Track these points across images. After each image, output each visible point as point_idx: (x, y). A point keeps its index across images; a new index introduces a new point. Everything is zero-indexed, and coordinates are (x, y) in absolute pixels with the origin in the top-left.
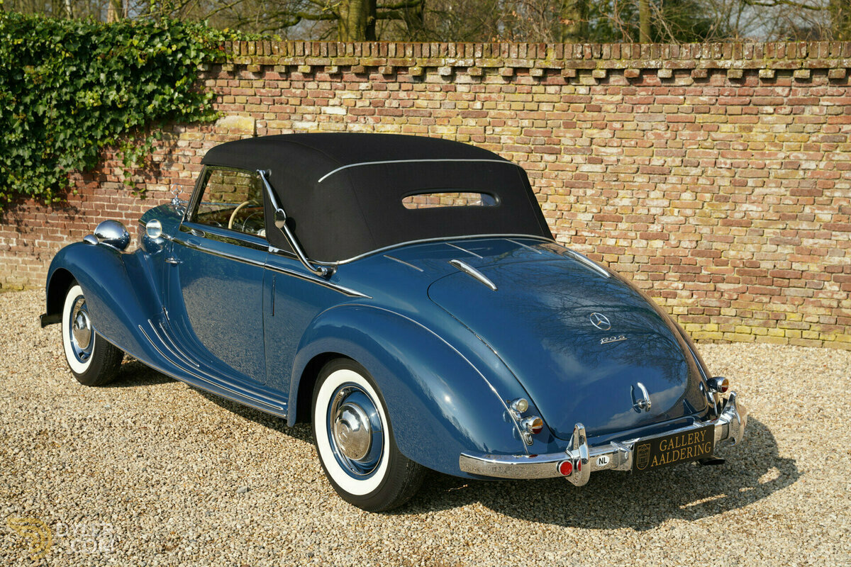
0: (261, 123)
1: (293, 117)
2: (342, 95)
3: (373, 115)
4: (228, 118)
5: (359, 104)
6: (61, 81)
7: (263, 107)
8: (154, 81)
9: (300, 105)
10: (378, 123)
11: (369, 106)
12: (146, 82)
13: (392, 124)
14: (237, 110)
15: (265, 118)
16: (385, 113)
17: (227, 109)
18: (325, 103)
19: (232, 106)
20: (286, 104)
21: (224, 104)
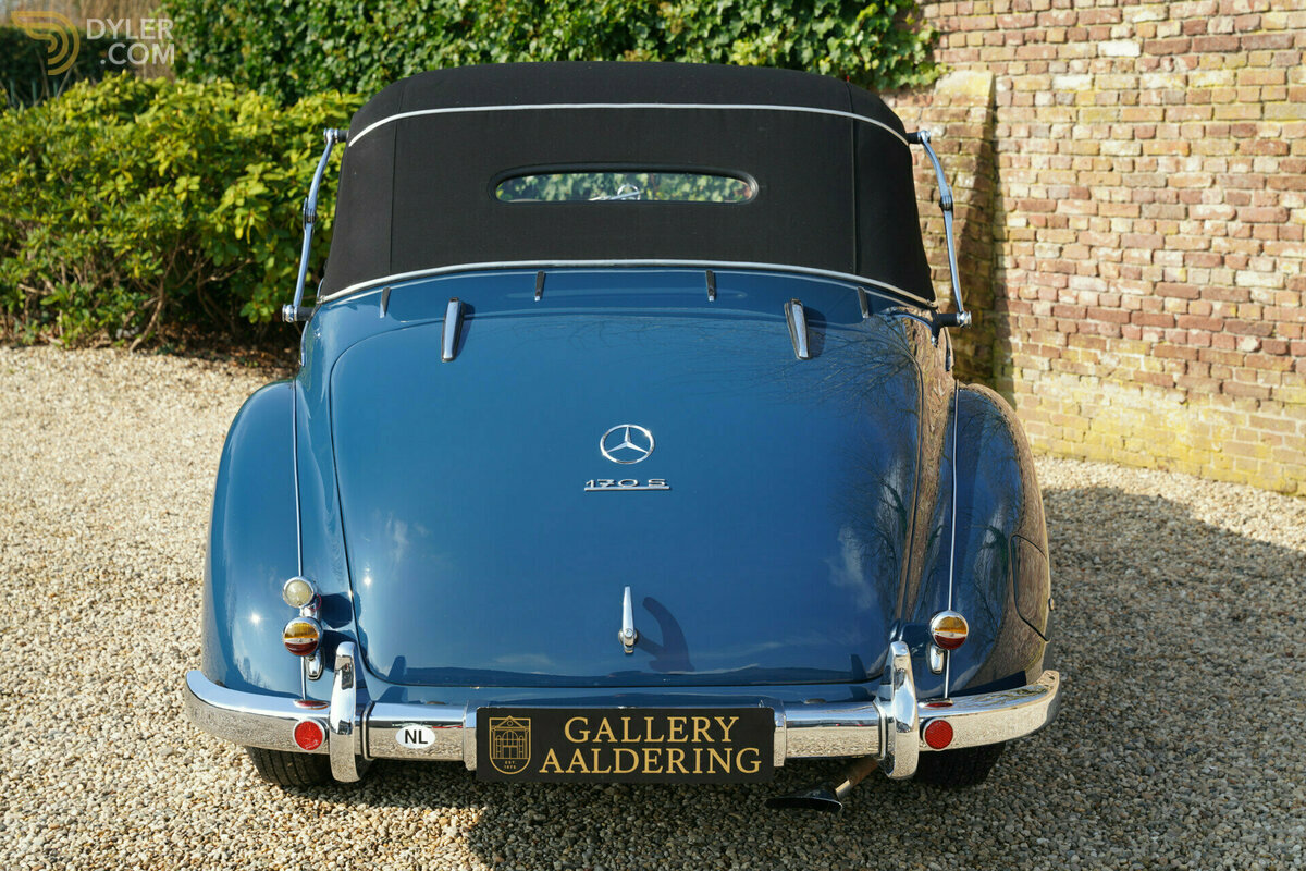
0: (1003, 82)
1: (1054, 67)
2: (1133, 14)
3: (1186, 52)
4: (956, 76)
5: (1163, 31)
6: (709, 26)
7: (1008, 52)
8: (833, 16)
9: (1066, 41)
10: (1193, 69)
11: (1180, 35)
12: (821, 18)
13: (1220, 69)
14: (969, 60)
15: (1010, 71)
16: (1206, 46)
17: (954, 58)
18: (1104, 35)
19: (962, 53)
20: (1044, 41)
21: (951, 50)
